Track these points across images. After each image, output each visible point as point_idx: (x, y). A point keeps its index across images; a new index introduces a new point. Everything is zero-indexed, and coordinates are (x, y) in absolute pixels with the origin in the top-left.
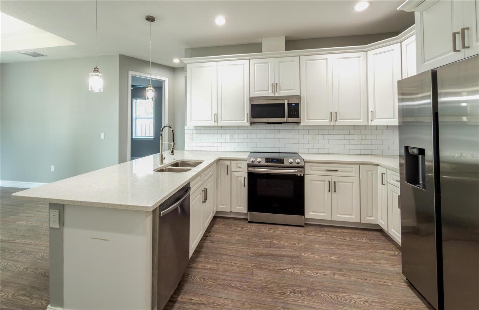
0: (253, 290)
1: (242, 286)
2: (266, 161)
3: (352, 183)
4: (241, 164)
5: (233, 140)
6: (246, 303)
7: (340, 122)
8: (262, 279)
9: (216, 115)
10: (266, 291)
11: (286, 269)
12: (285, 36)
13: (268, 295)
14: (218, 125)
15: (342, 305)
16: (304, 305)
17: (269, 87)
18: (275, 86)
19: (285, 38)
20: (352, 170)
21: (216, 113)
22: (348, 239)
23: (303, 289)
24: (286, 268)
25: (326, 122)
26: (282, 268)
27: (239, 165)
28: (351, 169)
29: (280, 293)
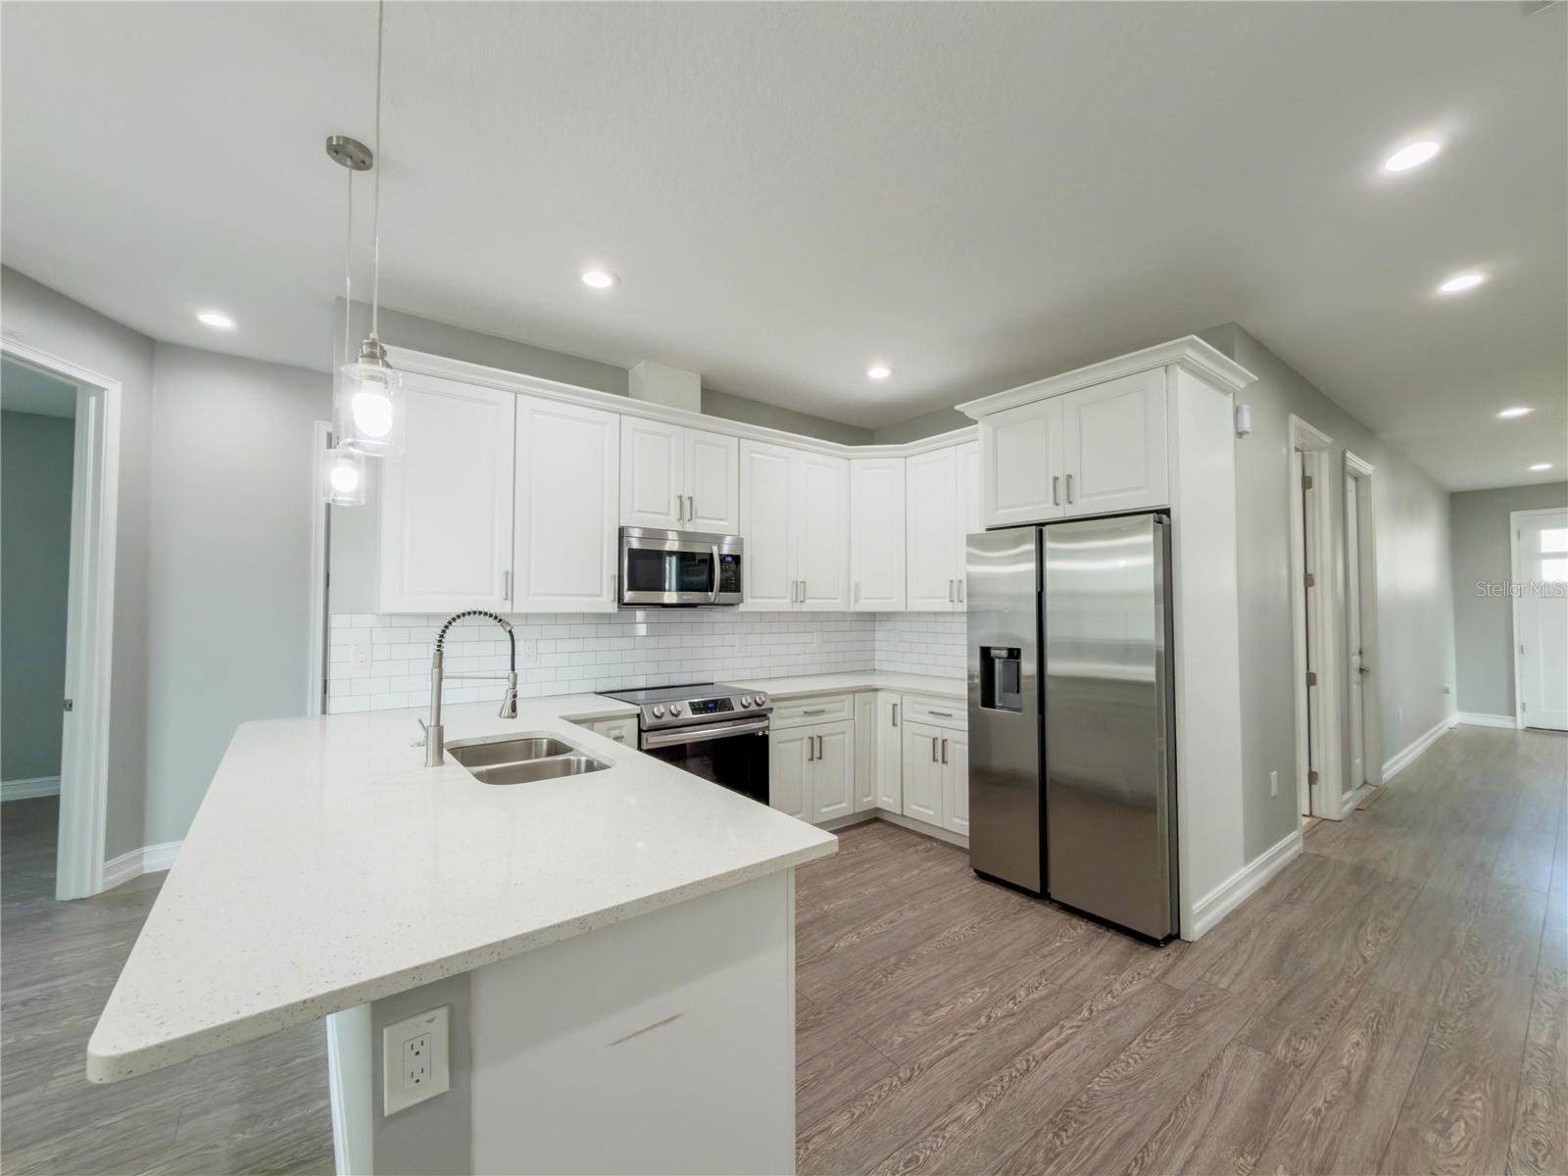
0: (831, 1014)
1: (806, 1021)
2: (692, 710)
3: (843, 733)
4: (621, 728)
5: (537, 660)
6: (849, 1040)
7: (810, 606)
8: (819, 985)
9: (509, 578)
10: (851, 1000)
11: (833, 947)
12: (702, 377)
13: (862, 1004)
14: (515, 611)
15: (957, 949)
16: (921, 981)
17: (669, 503)
18: (687, 505)
19: (699, 378)
20: (844, 707)
21: (510, 571)
22: (854, 850)
23: (893, 960)
24: (830, 944)
25: (784, 604)
26: (825, 948)
27: (616, 733)
28: (841, 704)
29: (874, 989)
